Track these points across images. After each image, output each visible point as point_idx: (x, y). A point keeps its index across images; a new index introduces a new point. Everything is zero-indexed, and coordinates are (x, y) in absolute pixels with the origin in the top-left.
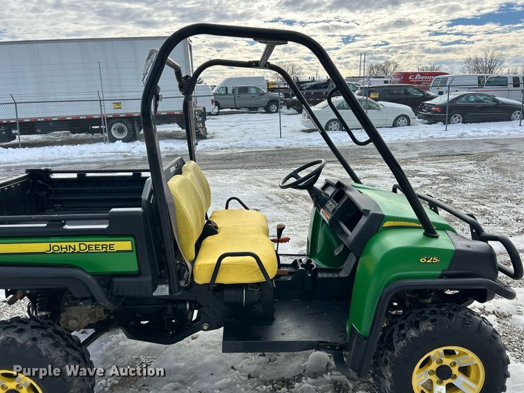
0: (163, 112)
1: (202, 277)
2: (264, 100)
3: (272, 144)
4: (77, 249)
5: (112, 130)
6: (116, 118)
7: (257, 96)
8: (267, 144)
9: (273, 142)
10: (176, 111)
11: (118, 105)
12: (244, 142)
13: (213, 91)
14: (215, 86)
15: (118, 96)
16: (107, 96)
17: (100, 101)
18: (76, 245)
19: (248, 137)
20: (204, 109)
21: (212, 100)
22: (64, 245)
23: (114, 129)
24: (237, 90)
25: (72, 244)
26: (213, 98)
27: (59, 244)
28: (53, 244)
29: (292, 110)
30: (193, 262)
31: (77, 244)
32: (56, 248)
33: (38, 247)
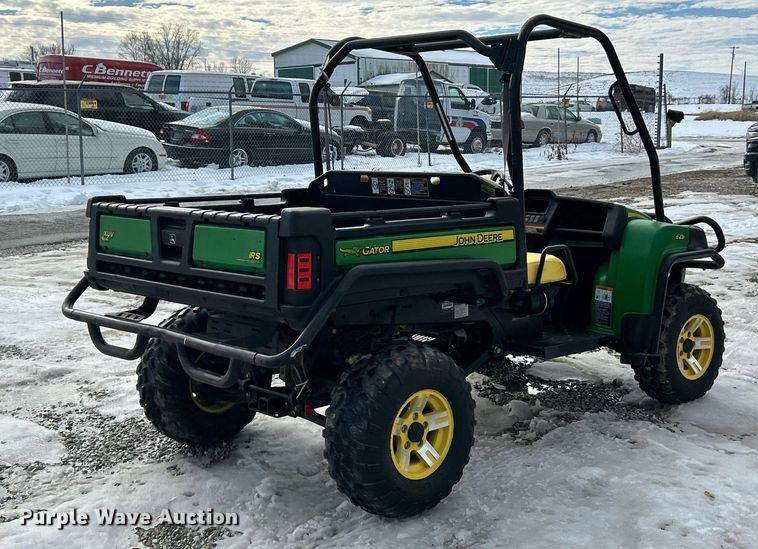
4: (476, 241)
18: (476, 237)
32: (461, 241)
33: (448, 240)
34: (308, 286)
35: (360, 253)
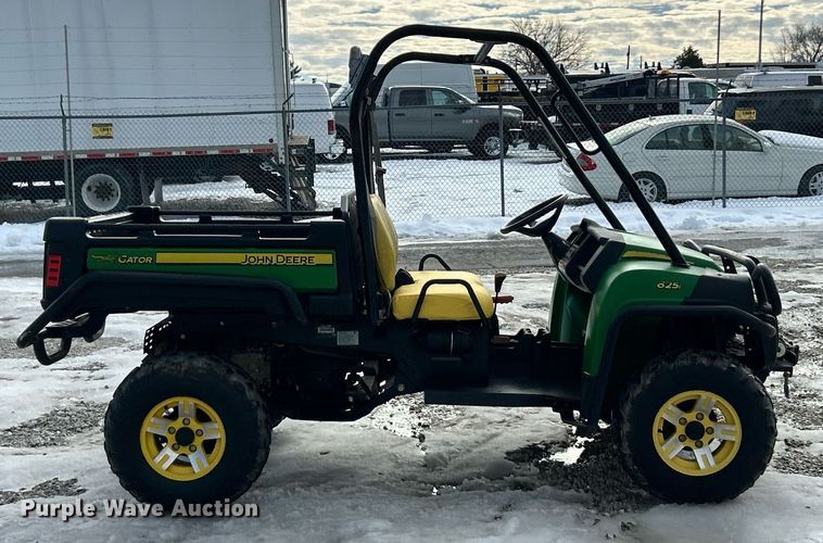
0: (213, 148)
1: (403, 311)
2: (469, 123)
3: (481, 229)
4: (274, 262)
5: (84, 189)
6: (95, 162)
7: (449, 113)
8: (466, 228)
9: (482, 224)
10: (243, 147)
11: (104, 129)
12: (411, 223)
13: (333, 98)
14: (338, 86)
15: (103, 107)
16: (78, 107)
17: (64, 118)
18: (274, 257)
19: (419, 213)
20: (312, 142)
21: (330, 123)
22: (261, 256)
23: (89, 189)
24: (397, 98)
25: (269, 255)
26: (331, 116)
27: (255, 255)
28: (249, 255)
29: (542, 152)
30: (393, 293)
31: (274, 255)
32: (252, 260)
33: (236, 257)
34: (56, 283)
35: (116, 261)
